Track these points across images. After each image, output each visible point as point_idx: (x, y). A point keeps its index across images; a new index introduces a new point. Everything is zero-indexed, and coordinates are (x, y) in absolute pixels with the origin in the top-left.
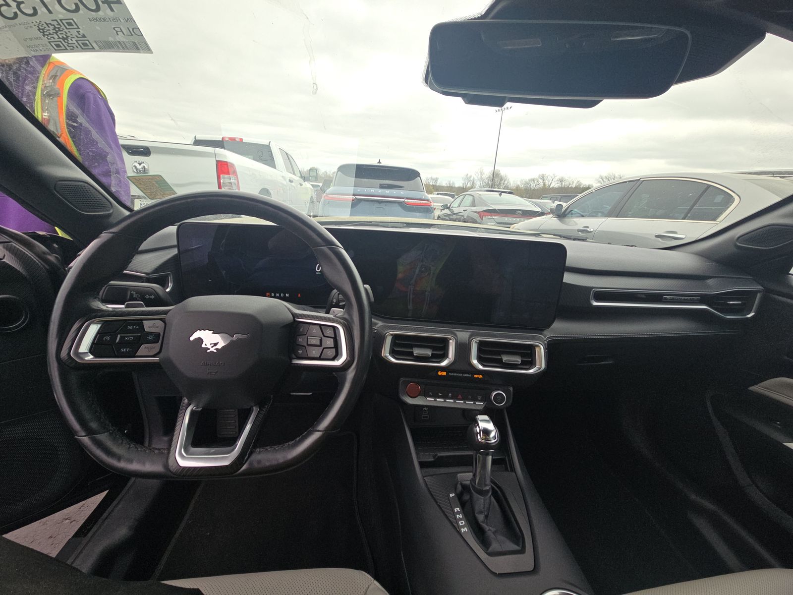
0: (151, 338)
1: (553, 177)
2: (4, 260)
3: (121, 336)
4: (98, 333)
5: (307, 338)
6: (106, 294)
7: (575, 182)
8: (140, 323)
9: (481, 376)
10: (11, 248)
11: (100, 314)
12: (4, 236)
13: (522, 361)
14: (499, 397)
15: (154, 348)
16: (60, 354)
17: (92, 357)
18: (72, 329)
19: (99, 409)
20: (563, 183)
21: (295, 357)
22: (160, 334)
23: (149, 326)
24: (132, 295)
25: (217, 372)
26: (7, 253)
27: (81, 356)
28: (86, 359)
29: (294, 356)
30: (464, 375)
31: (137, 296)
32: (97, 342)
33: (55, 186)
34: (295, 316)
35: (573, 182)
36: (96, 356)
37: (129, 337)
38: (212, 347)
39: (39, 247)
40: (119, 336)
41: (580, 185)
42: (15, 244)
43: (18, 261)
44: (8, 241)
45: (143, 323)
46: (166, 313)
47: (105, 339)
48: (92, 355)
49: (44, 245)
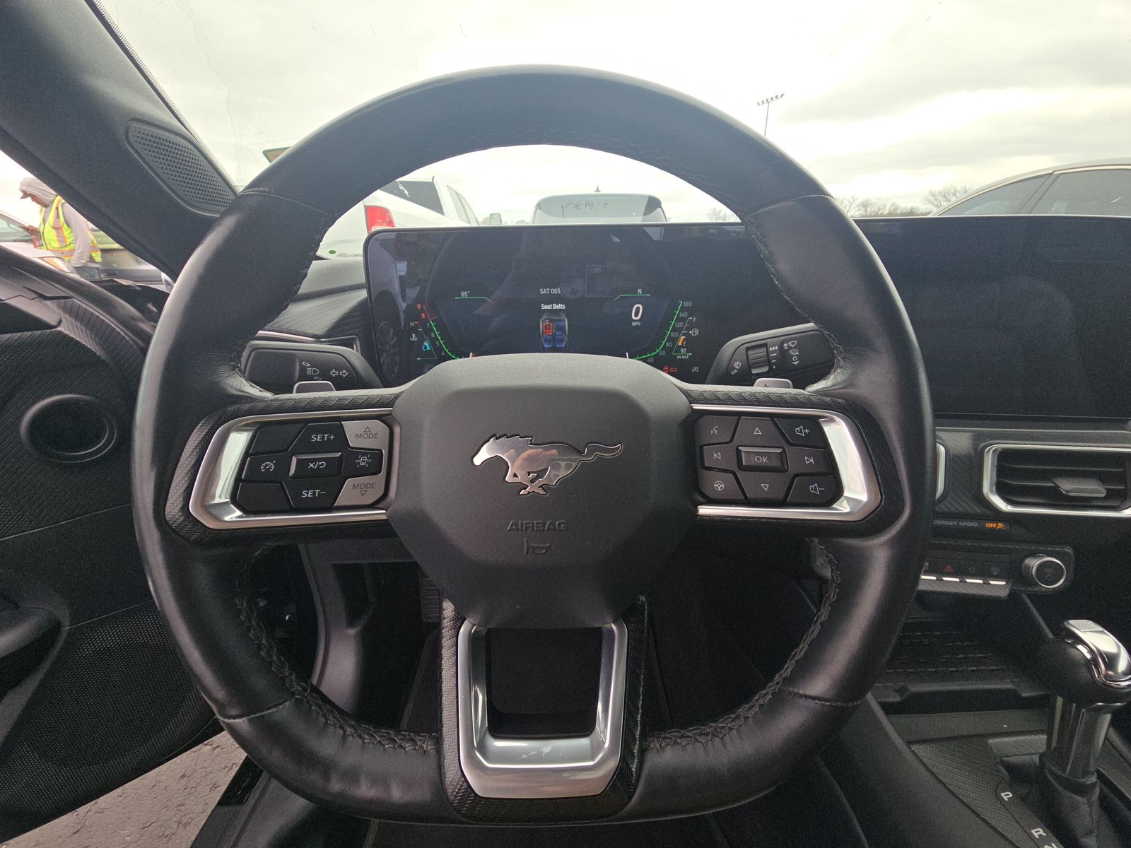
0: (363, 461)
1: (852, 201)
2: (59, 329)
3: (298, 460)
4: (247, 454)
5: (738, 453)
6: (251, 367)
7: (888, 205)
8: (335, 426)
9: (1001, 525)
10: (71, 308)
11: (248, 406)
12: (58, 286)
13: (1108, 490)
14: (1050, 571)
15: (372, 486)
16: (164, 511)
17: (239, 513)
18: (187, 446)
19: (264, 641)
20: (869, 209)
21: (703, 500)
22: (381, 451)
23: (358, 433)
24: (303, 369)
25: (550, 547)
26: (66, 318)
27: (215, 511)
28: (227, 518)
29: (700, 499)
30: (960, 524)
31: (315, 372)
32: (246, 475)
33: (127, 132)
34: (692, 398)
35: (885, 205)
36: (247, 511)
37: (318, 461)
38: (532, 481)
39: (123, 307)
40: (294, 460)
41: (896, 209)
42: (79, 301)
43: (89, 332)
44: (66, 295)
45: (342, 425)
46: (389, 402)
47: (265, 467)
48: (240, 507)
49: (132, 305)
